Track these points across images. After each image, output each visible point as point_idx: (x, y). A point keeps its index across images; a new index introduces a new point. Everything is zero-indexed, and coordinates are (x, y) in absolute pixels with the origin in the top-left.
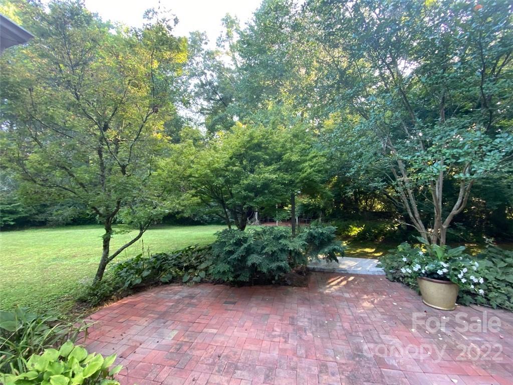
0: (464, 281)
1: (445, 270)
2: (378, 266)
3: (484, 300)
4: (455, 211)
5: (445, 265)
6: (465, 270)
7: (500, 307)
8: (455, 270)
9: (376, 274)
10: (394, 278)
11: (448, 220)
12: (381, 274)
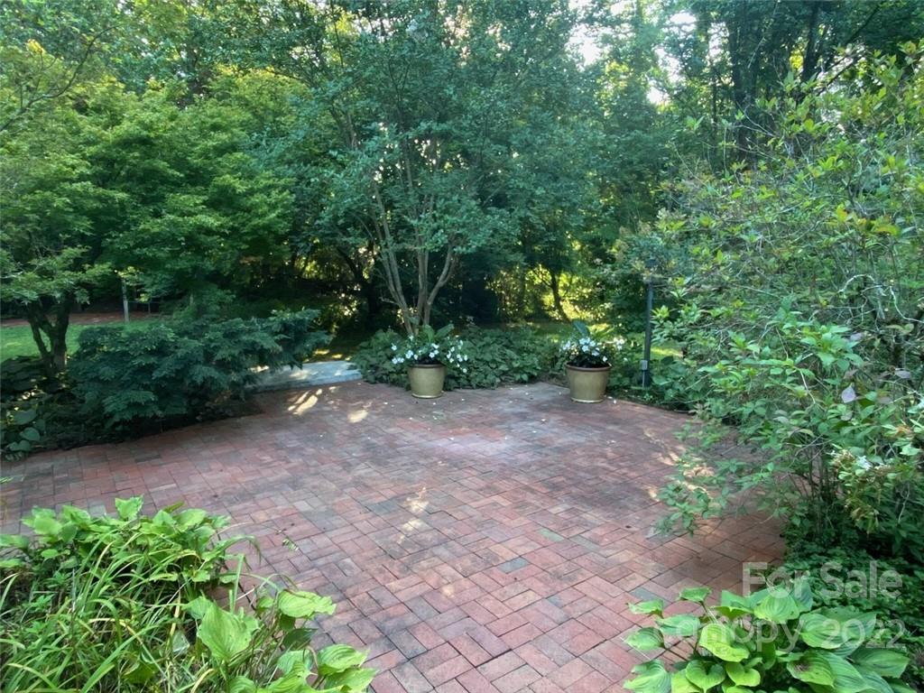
0: (452, 361)
1: (436, 352)
2: (351, 368)
3: (465, 382)
4: (441, 282)
5: (436, 347)
6: (453, 349)
7: (479, 386)
8: (444, 351)
9: (351, 379)
10: (376, 379)
11: (433, 294)
12: (356, 378)
